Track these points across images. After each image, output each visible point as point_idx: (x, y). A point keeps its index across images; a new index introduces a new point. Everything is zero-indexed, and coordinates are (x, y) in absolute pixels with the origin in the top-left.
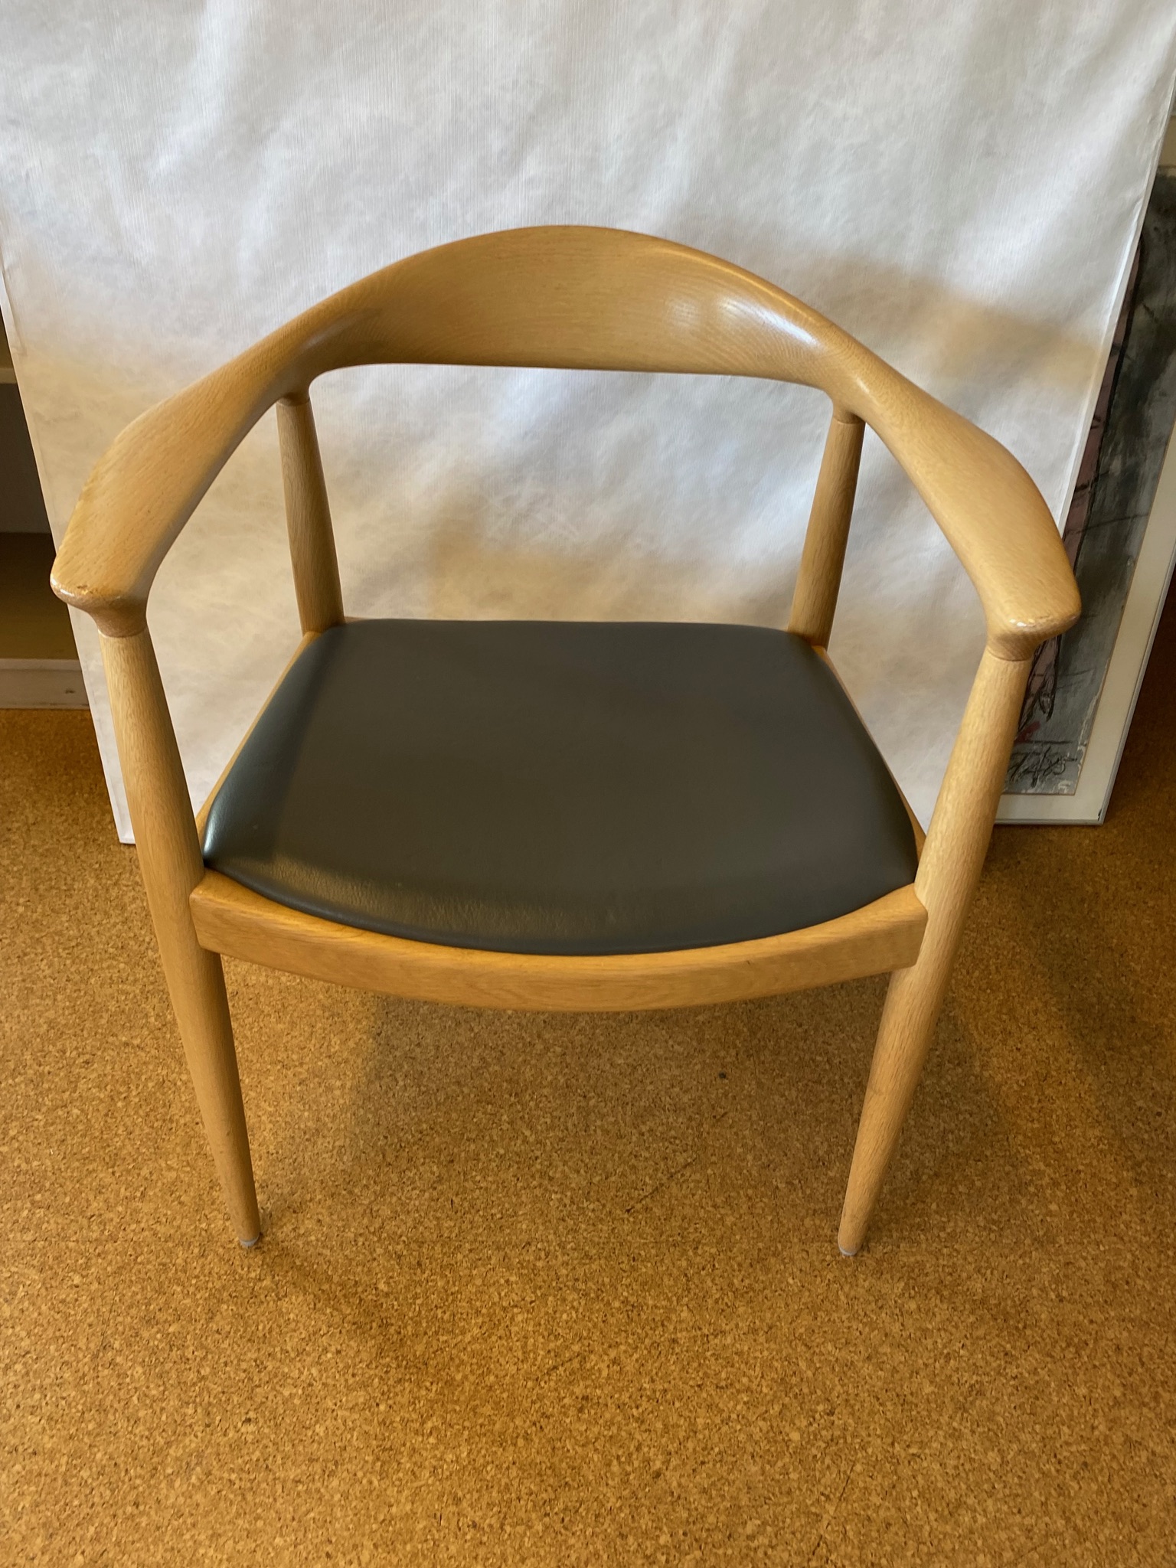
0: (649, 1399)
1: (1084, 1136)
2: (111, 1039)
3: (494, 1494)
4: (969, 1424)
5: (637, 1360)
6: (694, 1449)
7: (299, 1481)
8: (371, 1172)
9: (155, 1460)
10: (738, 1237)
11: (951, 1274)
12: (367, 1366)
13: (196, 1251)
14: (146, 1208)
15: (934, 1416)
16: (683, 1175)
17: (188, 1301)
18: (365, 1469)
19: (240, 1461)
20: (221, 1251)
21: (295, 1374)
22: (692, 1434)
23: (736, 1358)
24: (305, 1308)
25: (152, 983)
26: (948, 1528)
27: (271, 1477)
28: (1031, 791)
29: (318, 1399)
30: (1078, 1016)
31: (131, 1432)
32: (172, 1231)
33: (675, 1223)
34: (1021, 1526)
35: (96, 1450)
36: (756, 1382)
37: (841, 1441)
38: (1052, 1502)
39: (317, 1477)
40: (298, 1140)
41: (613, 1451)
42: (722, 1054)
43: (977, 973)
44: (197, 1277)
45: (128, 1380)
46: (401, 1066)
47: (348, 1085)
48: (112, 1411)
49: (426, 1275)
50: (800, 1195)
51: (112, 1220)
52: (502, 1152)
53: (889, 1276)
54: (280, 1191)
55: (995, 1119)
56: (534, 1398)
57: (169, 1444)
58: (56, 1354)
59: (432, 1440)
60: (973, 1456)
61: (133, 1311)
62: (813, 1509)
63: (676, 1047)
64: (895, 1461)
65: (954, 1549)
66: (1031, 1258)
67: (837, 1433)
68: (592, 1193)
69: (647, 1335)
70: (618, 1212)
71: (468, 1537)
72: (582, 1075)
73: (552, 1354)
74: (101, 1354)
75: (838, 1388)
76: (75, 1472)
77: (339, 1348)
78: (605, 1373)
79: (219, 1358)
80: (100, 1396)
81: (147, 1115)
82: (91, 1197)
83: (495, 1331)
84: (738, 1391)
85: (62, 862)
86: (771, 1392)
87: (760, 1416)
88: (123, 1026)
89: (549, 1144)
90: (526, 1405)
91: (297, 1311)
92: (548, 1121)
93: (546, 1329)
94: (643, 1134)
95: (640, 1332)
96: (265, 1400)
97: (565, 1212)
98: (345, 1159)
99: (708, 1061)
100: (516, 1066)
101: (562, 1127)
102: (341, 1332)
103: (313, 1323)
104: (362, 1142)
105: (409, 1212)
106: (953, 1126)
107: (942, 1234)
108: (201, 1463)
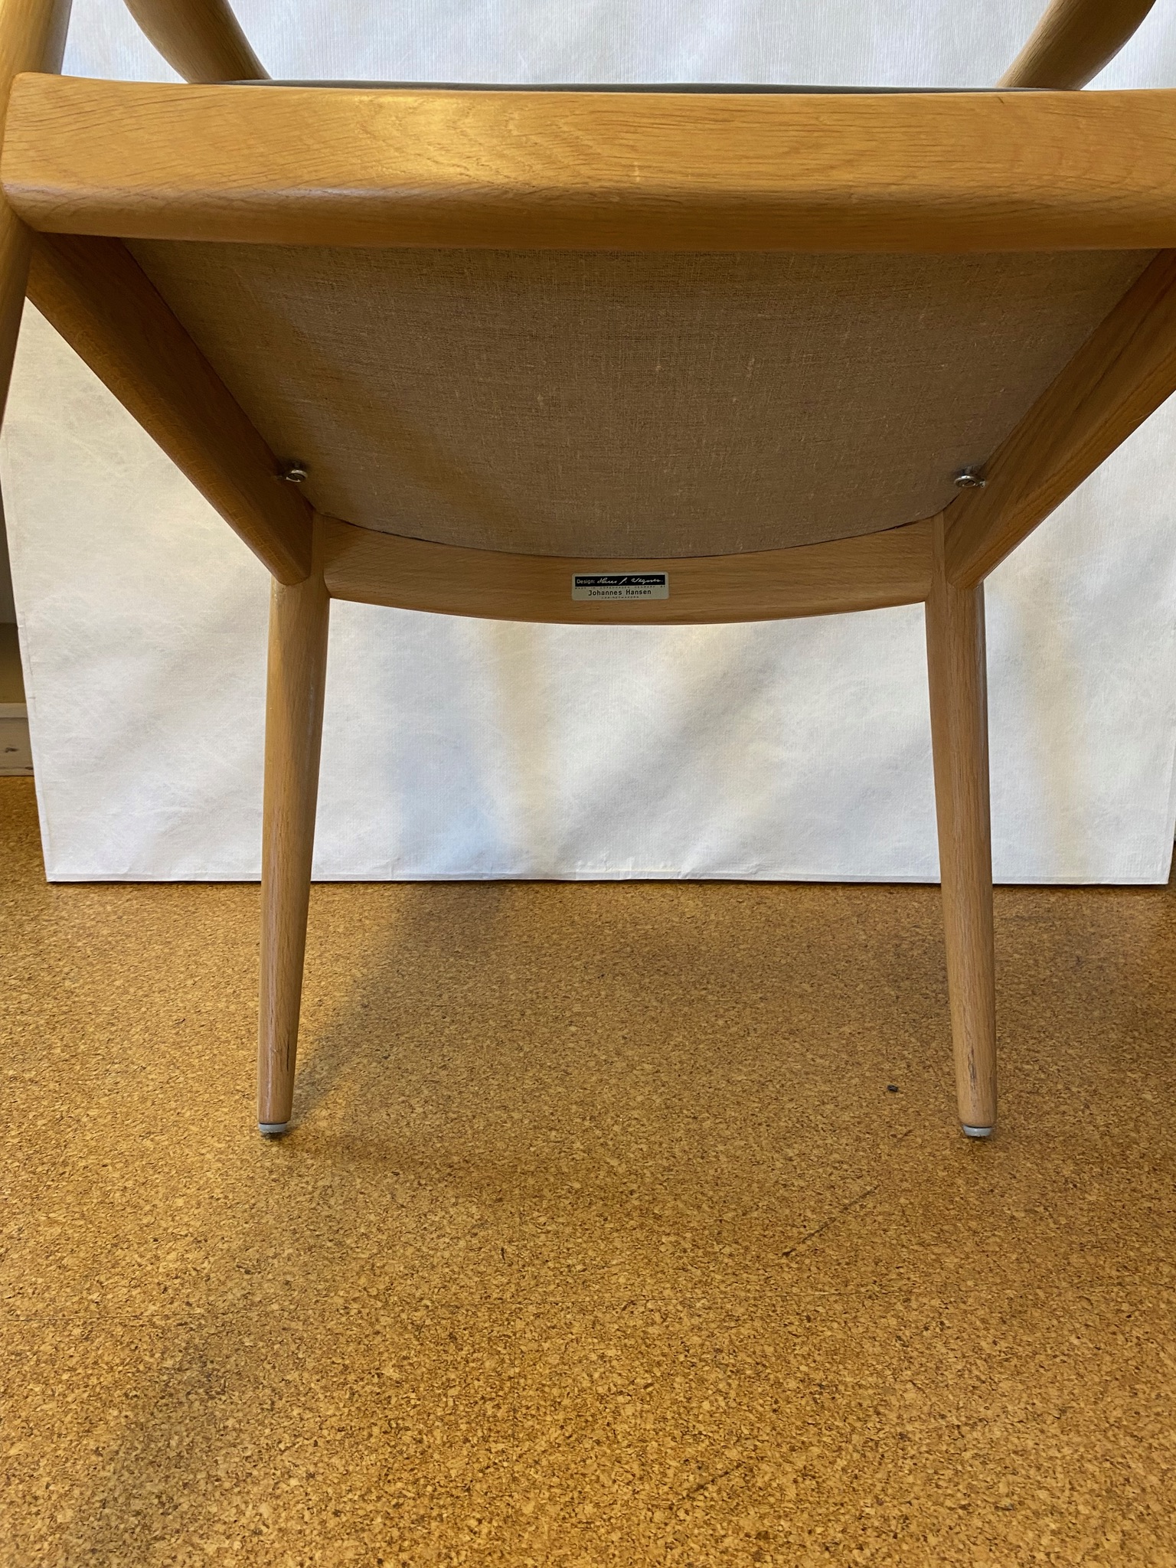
0: (879, 1533)
5: (844, 1470)
8: (372, 1217)
12: (362, 1496)
13: (77, 1332)
16: (862, 1207)
17: (50, 1407)
20: (119, 1330)
21: (230, 1514)
23: (1019, 1460)
24: (255, 1409)
25: (65, 1013)
29: (270, 1557)
32: (40, 1306)
33: (866, 1268)
36: (1064, 1498)
40: (259, 1181)
42: (887, 1066)
44: (72, 1369)
46: (419, 1091)
47: (340, 1114)
49: (463, 1353)
50: (1052, 1225)
52: (577, 1186)
54: (226, 1246)
56: (670, 1539)
63: (818, 1060)
68: (725, 1234)
69: (854, 1429)
70: (771, 1256)
72: (686, 1093)
73: (693, 1465)
77: (312, 1469)
78: (791, 1492)
79: (94, 1494)
81: (29, 1158)
83: (588, 1432)
84: (1037, 1515)
86: (1096, 1513)
87: (1088, 1553)
88: (13, 1059)
89: (648, 1174)
90: (656, 1552)
91: (240, 1414)
92: (645, 1147)
93: (676, 1426)
94: (791, 1160)
95: (841, 1424)
96: (169, 1561)
97: (685, 1260)
98: (332, 1201)
99: (868, 1074)
100: (588, 1086)
101: (666, 1155)
102: (316, 1444)
103: (267, 1431)
104: (359, 1181)
105: (433, 1267)
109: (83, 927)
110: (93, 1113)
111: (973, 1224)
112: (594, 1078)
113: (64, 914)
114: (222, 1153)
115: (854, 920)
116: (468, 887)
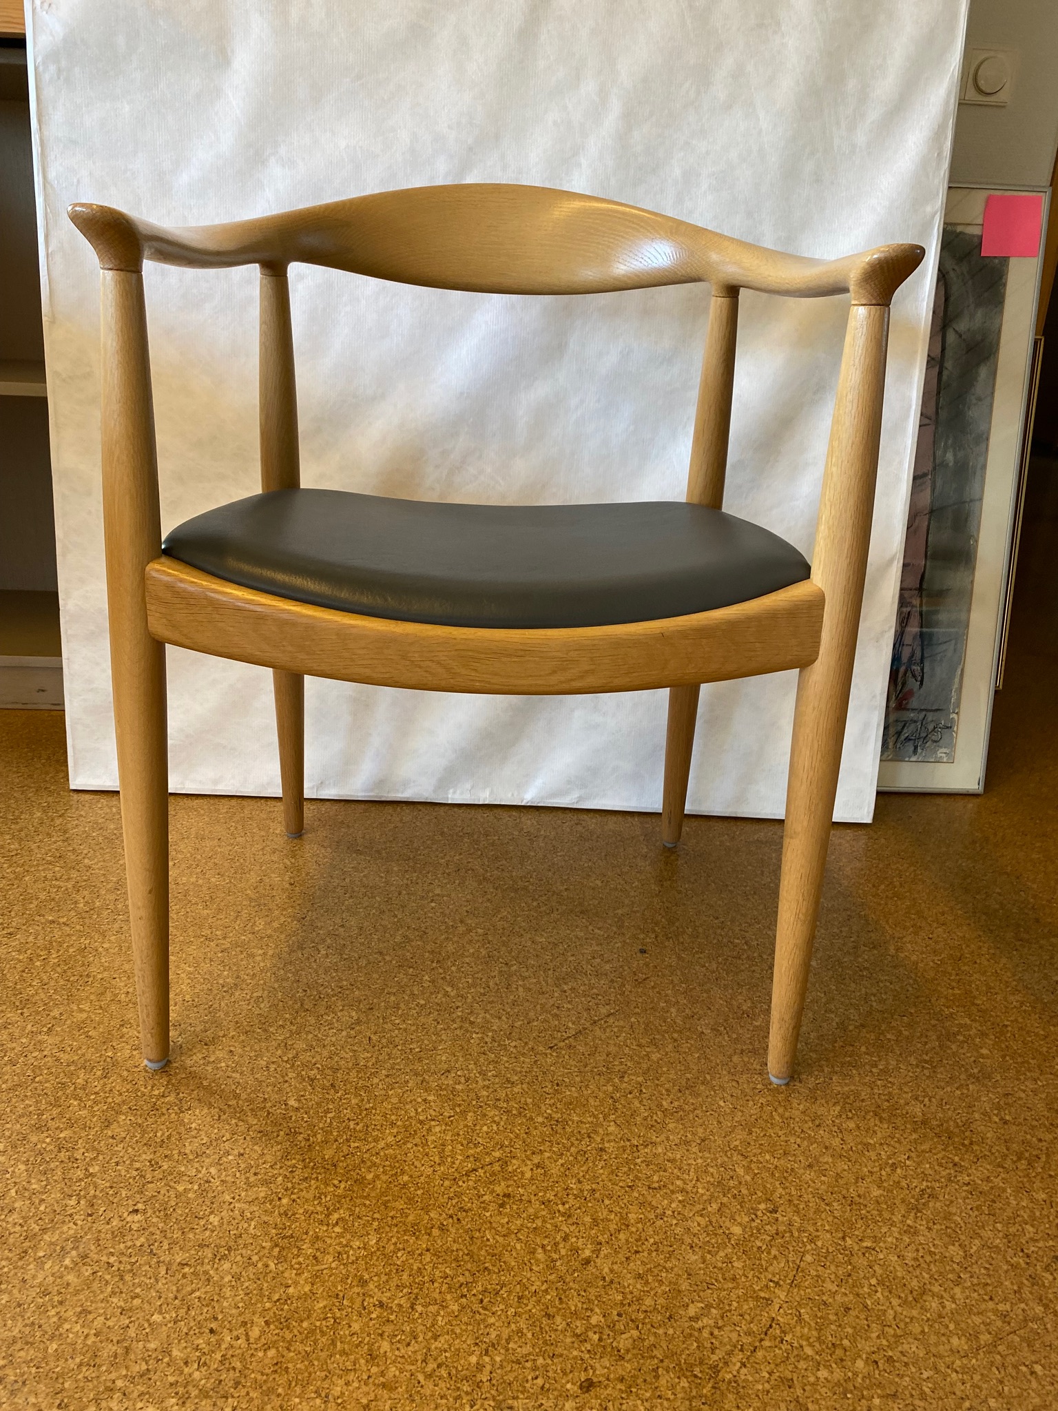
0: (576, 1197)
1: (1005, 999)
2: (37, 918)
3: (405, 1276)
4: (924, 1223)
5: (562, 1165)
6: (627, 1240)
7: (186, 1264)
8: (287, 1016)
9: (27, 1244)
10: (665, 1069)
11: (888, 1101)
12: (271, 1166)
13: (99, 1073)
14: (52, 1040)
15: (886, 1215)
16: (606, 1022)
17: (84, 1113)
18: (261, 1254)
19: (122, 1246)
20: (125, 1073)
21: (193, 1172)
22: (623, 1227)
23: (669, 1164)
24: (209, 1119)
25: (85, 881)
26: (915, 1313)
27: (155, 1260)
28: (913, 759)
29: (215, 1193)
30: (984, 917)
32: (76, 1058)
33: (600, 1057)
34: (995, 1311)
36: (691, 1184)
37: (787, 1235)
38: (1026, 1290)
39: (206, 1261)
41: (538, 1240)
43: (883, 887)
44: (96, 1093)
45: (8, 1176)
46: (324, 941)
47: (271, 952)
49: (339, 1095)
50: (726, 1038)
51: (14, 1049)
52: (422, 1002)
53: (823, 1101)
57: (44, 1230)
59: (337, 1229)
60: (933, 1249)
61: (24, 1120)
62: (762, 1295)
63: (596, 931)
64: (848, 1252)
65: (923, 1332)
66: (968, 1089)
67: (782, 1228)
68: (514, 1034)
70: (541, 1048)
71: (374, 1316)
72: (504, 949)
73: (472, 1159)
75: (780, 1190)
77: (242, 1151)
78: (528, 1175)
79: (111, 1159)
81: (65, 972)
83: (411, 1140)
84: (673, 1192)
85: (12, 801)
86: (708, 1193)
87: (697, 1212)
88: (51, 909)
89: (470, 997)
90: (442, 1201)
91: (200, 1122)
92: (470, 981)
93: (465, 1139)
94: (565, 992)
95: (565, 1142)
96: (156, 1194)
97: (486, 1048)
98: (262, 1006)
99: (628, 941)
100: (439, 942)
101: (484, 985)
102: (245, 1138)
103: (216, 1131)
104: (280, 994)
105: (324, 1046)
106: (874, 991)
107: (874, 1070)
108: (78, 1247)
109: (96, 823)
110: (105, 946)
111: (675, 1035)
112: (443, 937)
113: (82, 813)
114: (191, 974)
115: (642, 838)
116: (371, 805)
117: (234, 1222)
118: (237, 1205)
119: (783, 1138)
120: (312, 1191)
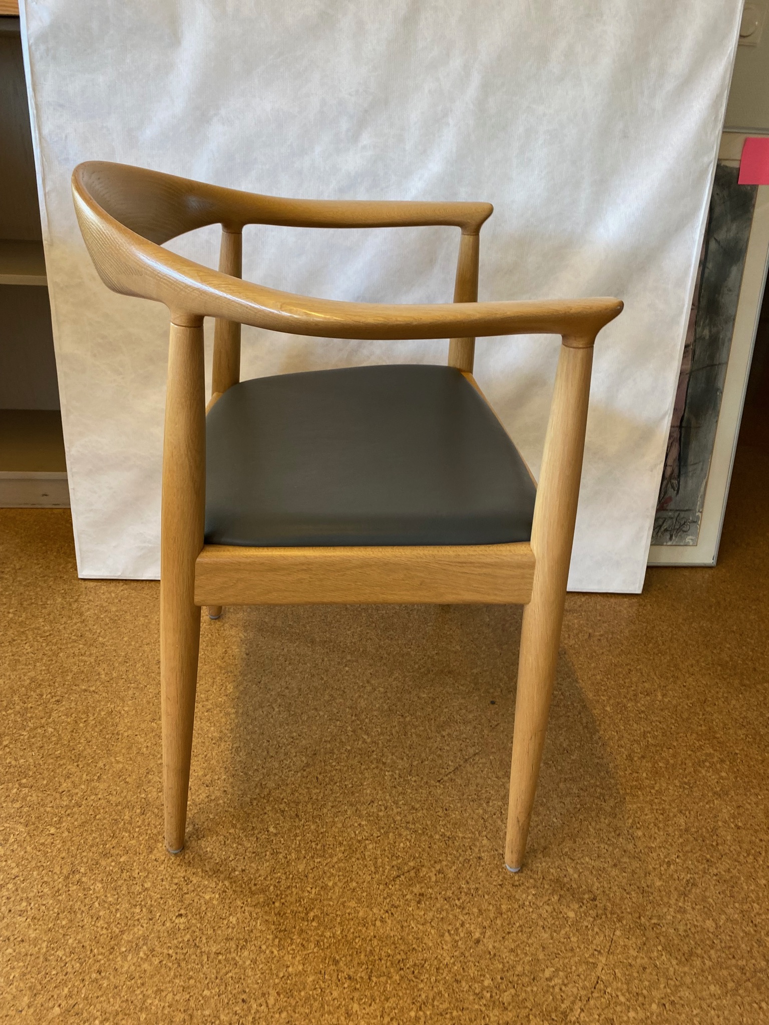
0: (466, 894)
1: (736, 733)
2: (74, 688)
3: (362, 956)
4: (689, 904)
5: (455, 870)
6: (502, 925)
7: (220, 953)
8: (259, 762)
9: (112, 943)
11: (662, 814)
12: (265, 879)
13: (138, 811)
14: (102, 786)
15: (665, 900)
16: (473, 760)
17: (133, 842)
18: (267, 944)
19: (175, 941)
20: (156, 810)
21: (213, 885)
22: (499, 915)
24: (218, 844)
25: (102, 656)
26: (686, 969)
27: (199, 951)
28: (669, 543)
29: (231, 900)
30: (719, 668)
31: (94, 925)
32: (121, 800)
33: (472, 788)
34: (736, 966)
35: (68, 937)
36: (540, 882)
37: (604, 917)
38: (755, 950)
39: (232, 950)
40: (207, 744)
41: (445, 927)
43: (651, 645)
44: (139, 827)
45: (91, 892)
46: (276, 700)
47: (241, 711)
48: (80, 912)
49: (302, 822)
51: (77, 794)
52: (349, 748)
53: (621, 816)
54: (196, 774)
55: (676, 725)
56: (385, 896)
57: (122, 932)
58: (38, 877)
59: (314, 924)
60: (696, 923)
61: (94, 849)
62: (591, 960)
63: (461, 687)
64: (643, 928)
65: (692, 982)
66: (714, 804)
67: (600, 912)
68: (413, 771)
69: (460, 855)
70: (432, 782)
71: (346, 985)
72: (399, 703)
73: (396, 868)
74: (71, 876)
75: (597, 884)
76: (53, 952)
77: (244, 868)
78: (434, 879)
79: (157, 876)
80: (71, 903)
81: (101, 731)
82: (62, 780)
83: (354, 855)
84: (528, 888)
85: (39, 589)
86: (551, 888)
87: (545, 902)
88: (83, 680)
89: (381, 743)
90: (380, 900)
91: (212, 846)
92: (379, 730)
93: (389, 853)
94: (444, 737)
95: (455, 853)
96: (191, 902)
97: (395, 783)
98: (241, 754)
99: (482, 695)
100: (354, 699)
101: (389, 734)
102: (244, 858)
103: (224, 853)
104: (252, 744)
105: (287, 785)
106: (649, 729)
107: (652, 791)
108: (147, 943)
109: (102, 606)
110: (126, 709)
113: (91, 598)
117: (247, 921)
118: (246, 908)
119: (596, 845)
120: (294, 897)
